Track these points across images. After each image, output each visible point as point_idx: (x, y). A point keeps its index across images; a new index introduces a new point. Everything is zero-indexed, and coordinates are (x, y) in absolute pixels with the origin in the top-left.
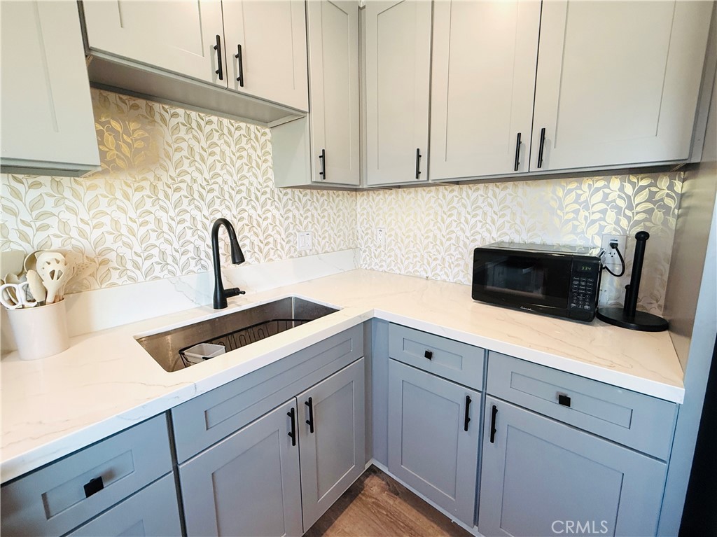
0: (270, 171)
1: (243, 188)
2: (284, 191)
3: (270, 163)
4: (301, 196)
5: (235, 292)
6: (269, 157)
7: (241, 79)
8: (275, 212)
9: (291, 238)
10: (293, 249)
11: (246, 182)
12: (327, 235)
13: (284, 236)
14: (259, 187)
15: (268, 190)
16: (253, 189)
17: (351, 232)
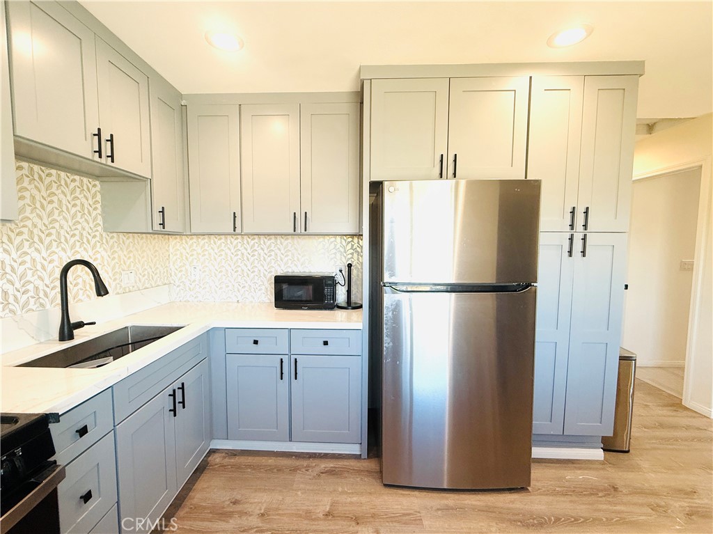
0: (100, 217)
1: (77, 232)
2: (111, 235)
3: (99, 211)
4: (125, 238)
5: (80, 325)
6: (99, 206)
7: (112, 157)
8: (104, 253)
9: (117, 276)
10: (118, 286)
11: (79, 227)
12: (146, 273)
13: (111, 275)
14: (90, 231)
15: (97, 234)
16: (85, 233)
17: (165, 270)
